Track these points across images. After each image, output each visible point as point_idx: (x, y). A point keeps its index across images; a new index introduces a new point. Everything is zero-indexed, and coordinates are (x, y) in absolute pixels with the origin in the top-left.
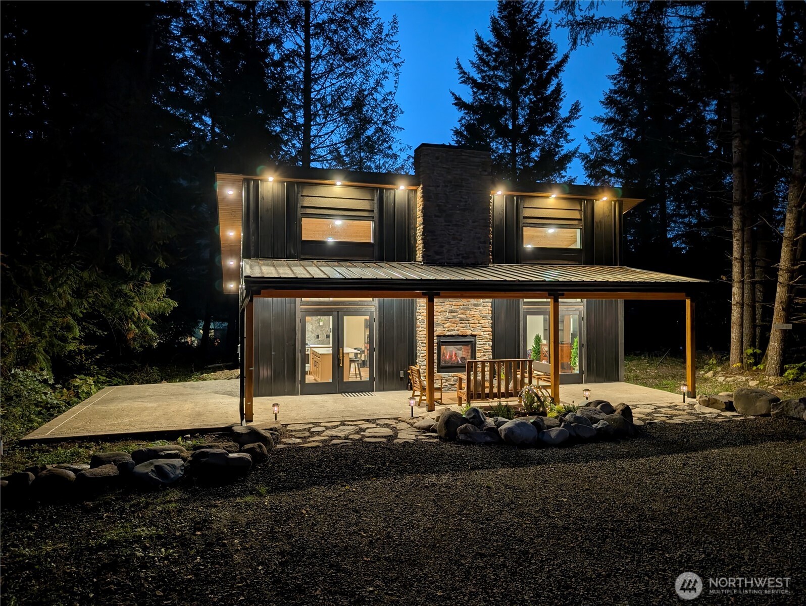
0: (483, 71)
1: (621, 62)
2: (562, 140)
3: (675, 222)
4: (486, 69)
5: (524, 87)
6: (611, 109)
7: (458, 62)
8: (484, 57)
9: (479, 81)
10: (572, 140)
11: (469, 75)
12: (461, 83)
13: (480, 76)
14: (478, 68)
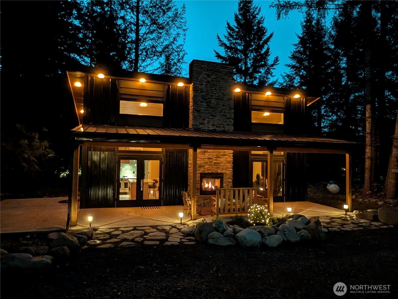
0: (230, 40)
1: (300, 37)
2: (269, 75)
3: (324, 119)
4: (232, 39)
5: (251, 49)
6: (294, 61)
7: (218, 35)
8: (231, 33)
9: (228, 45)
10: (275, 76)
11: (223, 42)
12: (219, 46)
13: (229, 43)
14: (228, 39)
